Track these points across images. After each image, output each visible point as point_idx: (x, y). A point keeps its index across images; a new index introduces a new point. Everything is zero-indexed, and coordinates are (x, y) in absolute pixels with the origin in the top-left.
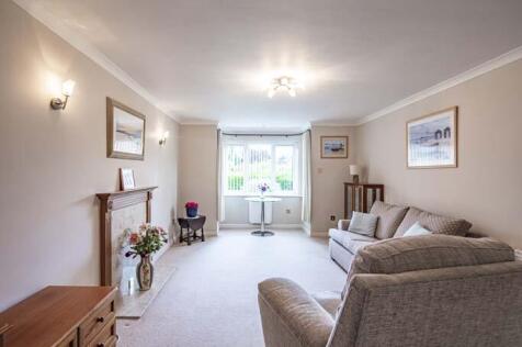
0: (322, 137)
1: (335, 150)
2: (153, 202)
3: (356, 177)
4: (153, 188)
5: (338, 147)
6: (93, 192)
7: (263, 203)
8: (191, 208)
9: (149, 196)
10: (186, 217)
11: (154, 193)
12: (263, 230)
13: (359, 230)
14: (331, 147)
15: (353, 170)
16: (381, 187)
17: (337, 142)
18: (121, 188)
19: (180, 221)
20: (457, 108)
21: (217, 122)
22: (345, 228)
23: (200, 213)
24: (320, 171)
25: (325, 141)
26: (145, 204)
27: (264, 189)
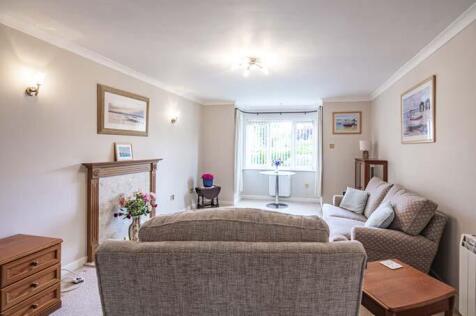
0: (334, 113)
1: (348, 126)
2: (158, 172)
3: (366, 153)
4: (157, 160)
5: (351, 123)
6: (78, 161)
7: (277, 177)
8: (207, 179)
9: (153, 167)
10: (203, 187)
11: (159, 164)
12: (277, 203)
13: (348, 206)
14: (343, 122)
15: (362, 147)
16: (385, 163)
17: (350, 118)
18: (115, 159)
19: (197, 190)
20: (435, 77)
21: (234, 102)
22: (338, 203)
23: (215, 183)
24: (332, 146)
25: (337, 117)
26: (148, 173)
27: (278, 164)
